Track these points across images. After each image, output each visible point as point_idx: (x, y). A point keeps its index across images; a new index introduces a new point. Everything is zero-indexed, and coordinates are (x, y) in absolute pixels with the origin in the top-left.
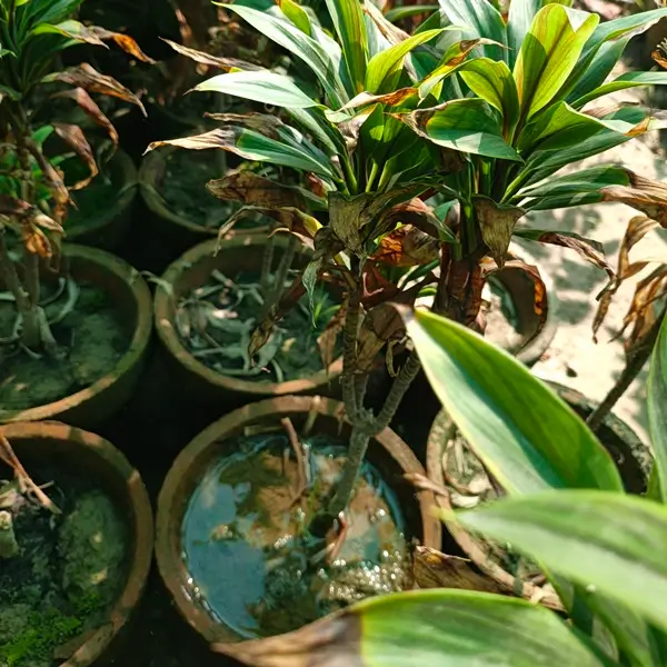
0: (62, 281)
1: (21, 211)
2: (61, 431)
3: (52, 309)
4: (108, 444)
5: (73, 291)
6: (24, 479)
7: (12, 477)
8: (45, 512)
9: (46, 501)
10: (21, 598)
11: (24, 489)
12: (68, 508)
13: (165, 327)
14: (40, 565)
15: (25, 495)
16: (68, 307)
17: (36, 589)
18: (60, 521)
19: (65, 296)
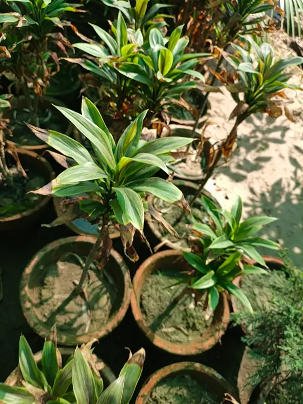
0: (47, 110)
1: (34, 77)
2: (34, 155)
3: (41, 119)
4: (48, 162)
5: (50, 114)
6: (20, 166)
7: (16, 166)
8: (24, 178)
9: (25, 174)
10: (11, 198)
11: (19, 169)
12: (31, 178)
13: (76, 133)
14: (18, 191)
15: (19, 171)
16: (47, 120)
17: (16, 197)
18: (28, 181)
19: (47, 115)
